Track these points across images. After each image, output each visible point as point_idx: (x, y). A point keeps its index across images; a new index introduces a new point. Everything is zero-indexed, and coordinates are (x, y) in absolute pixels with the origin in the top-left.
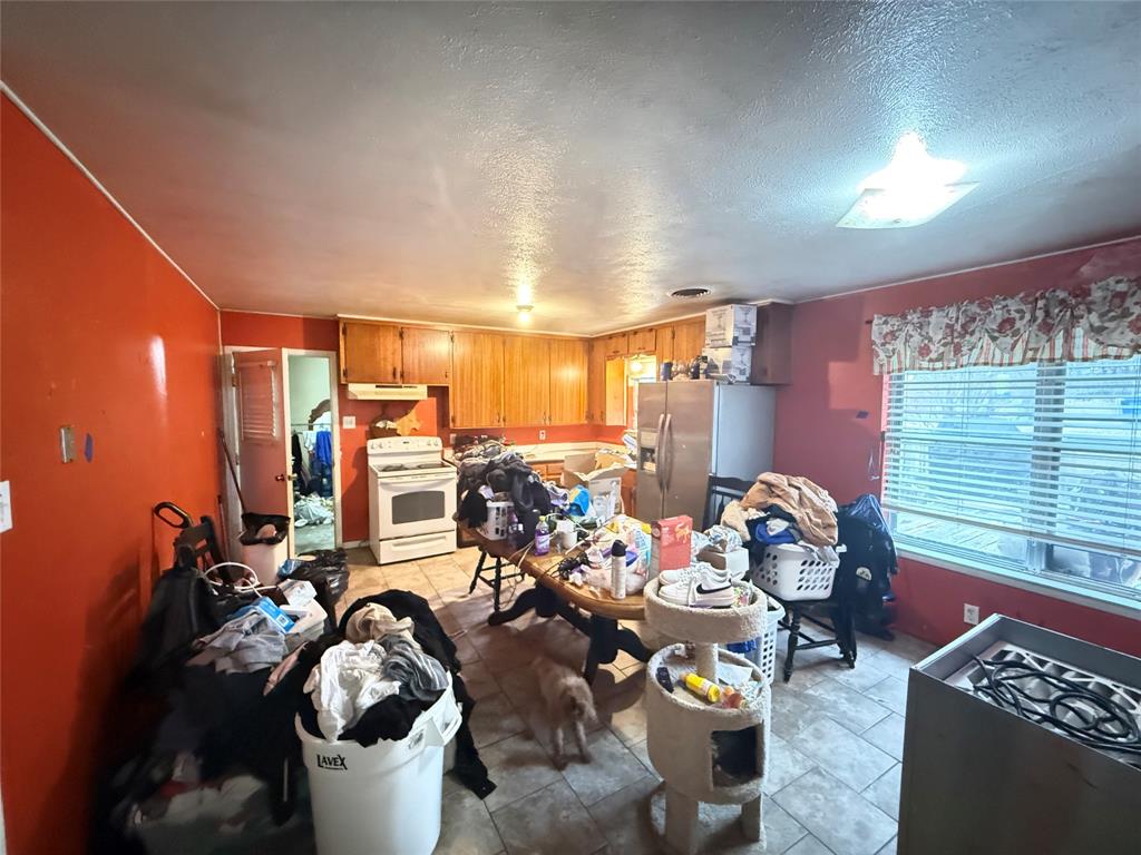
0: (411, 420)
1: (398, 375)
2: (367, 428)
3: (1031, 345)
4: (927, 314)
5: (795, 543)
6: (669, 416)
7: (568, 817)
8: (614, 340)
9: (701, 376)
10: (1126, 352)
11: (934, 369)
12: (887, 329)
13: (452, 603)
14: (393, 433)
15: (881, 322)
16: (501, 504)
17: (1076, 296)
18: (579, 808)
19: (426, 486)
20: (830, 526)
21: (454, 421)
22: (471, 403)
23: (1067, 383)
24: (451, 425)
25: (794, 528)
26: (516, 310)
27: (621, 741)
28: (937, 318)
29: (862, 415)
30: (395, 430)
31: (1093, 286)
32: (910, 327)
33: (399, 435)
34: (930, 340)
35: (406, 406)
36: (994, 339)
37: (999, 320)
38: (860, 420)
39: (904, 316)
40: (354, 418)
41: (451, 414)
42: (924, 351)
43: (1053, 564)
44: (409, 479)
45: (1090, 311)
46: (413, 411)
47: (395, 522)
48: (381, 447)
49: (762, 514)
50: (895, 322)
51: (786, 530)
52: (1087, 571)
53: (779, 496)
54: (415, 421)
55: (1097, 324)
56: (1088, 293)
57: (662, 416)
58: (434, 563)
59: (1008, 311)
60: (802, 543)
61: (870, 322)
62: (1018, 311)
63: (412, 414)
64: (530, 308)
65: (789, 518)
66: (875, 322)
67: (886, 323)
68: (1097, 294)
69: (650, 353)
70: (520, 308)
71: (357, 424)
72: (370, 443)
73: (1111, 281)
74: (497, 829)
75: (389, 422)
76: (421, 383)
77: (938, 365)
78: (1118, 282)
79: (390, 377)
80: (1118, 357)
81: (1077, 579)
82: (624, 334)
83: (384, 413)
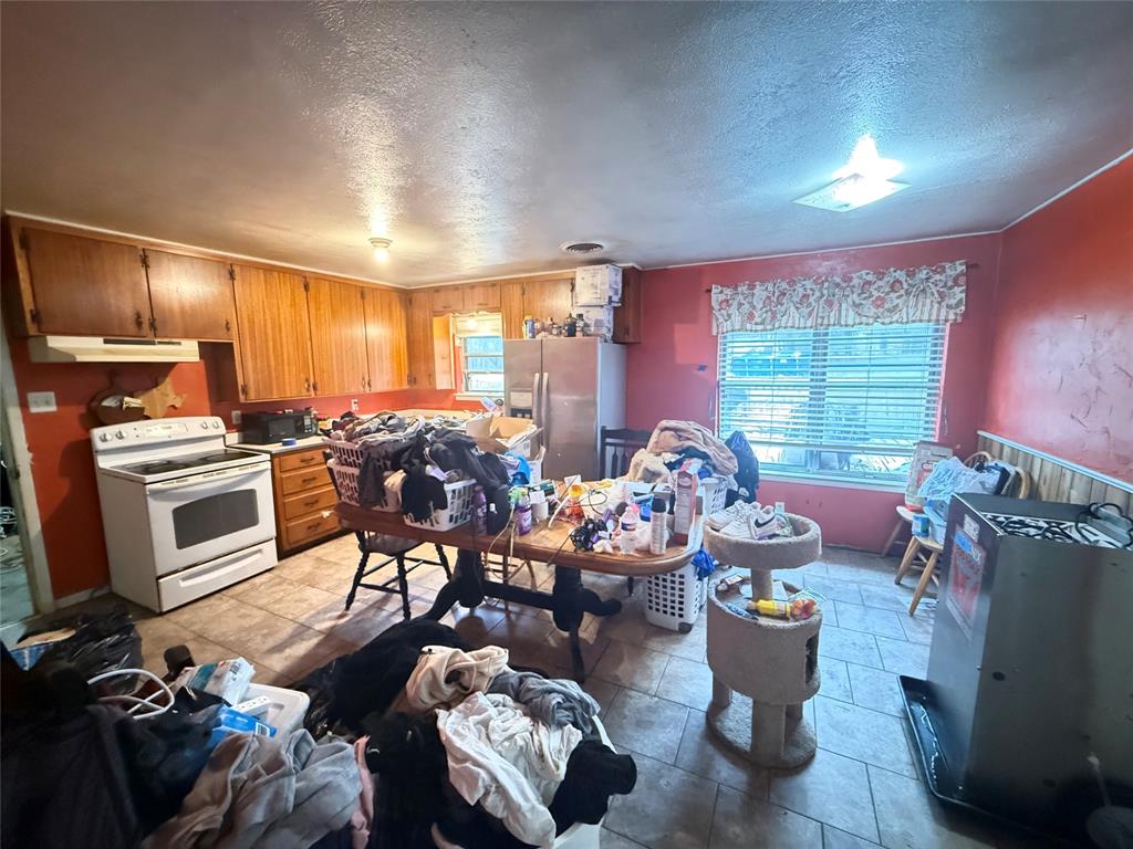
0: (167, 392)
1: (146, 325)
2: (83, 410)
3: (820, 315)
4: (752, 287)
5: (710, 476)
6: (546, 375)
7: (668, 783)
8: (442, 295)
9: (577, 334)
10: (871, 321)
11: (756, 331)
12: (722, 297)
13: (333, 627)
14: (138, 415)
15: (718, 291)
16: (458, 485)
17: (845, 281)
18: (669, 770)
19: (226, 486)
20: (730, 458)
21: (245, 391)
22: (269, 366)
23: (830, 342)
24: (242, 398)
25: (708, 464)
26: (369, 244)
27: (645, 693)
28: (759, 290)
29: (702, 368)
30: (142, 409)
31: (854, 275)
32: (741, 297)
33: (148, 418)
34: (754, 308)
35: (154, 374)
36: (797, 308)
37: (800, 295)
38: (701, 373)
39: (736, 288)
40: (52, 394)
41: (240, 382)
42: (751, 316)
43: (823, 465)
44: (200, 478)
45: (853, 292)
46: (168, 380)
47: (180, 546)
48: (121, 437)
49: (678, 457)
50: (728, 291)
51: (703, 467)
52: (836, 464)
53: (689, 439)
54: (172, 396)
55: (857, 302)
56: (851, 279)
57: (537, 375)
58: (254, 588)
59: (805, 289)
60: (714, 475)
61: (709, 291)
62: (811, 289)
63: (167, 385)
64: (387, 243)
65: (704, 456)
66: (714, 291)
67: (721, 292)
68: (856, 281)
69: (493, 310)
70: (374, 241)
71: (58, 404)
72: (97, 433)
73: (864, 272)
74: (626, 836)
75: (127, 399)
76: (187, 336)
77: (760, 327)
78: (867, 274)
79: (132, 328)
80: (867, 324)
81: (834, 472)
82: (456, 288)
83: (112, 384)
